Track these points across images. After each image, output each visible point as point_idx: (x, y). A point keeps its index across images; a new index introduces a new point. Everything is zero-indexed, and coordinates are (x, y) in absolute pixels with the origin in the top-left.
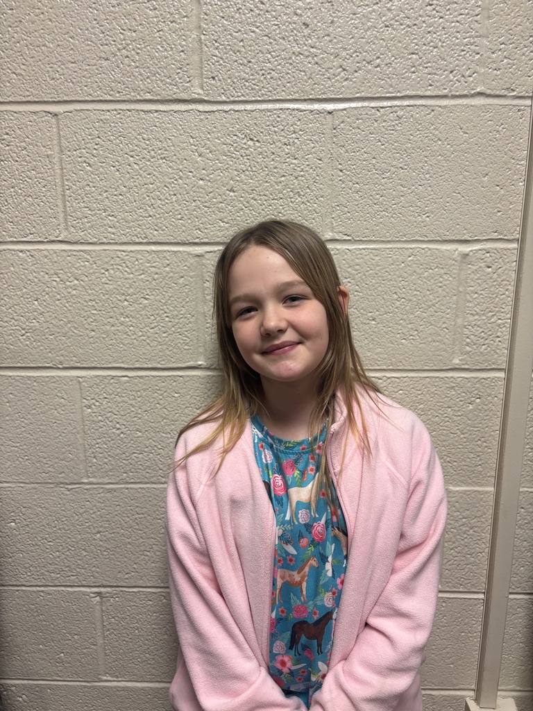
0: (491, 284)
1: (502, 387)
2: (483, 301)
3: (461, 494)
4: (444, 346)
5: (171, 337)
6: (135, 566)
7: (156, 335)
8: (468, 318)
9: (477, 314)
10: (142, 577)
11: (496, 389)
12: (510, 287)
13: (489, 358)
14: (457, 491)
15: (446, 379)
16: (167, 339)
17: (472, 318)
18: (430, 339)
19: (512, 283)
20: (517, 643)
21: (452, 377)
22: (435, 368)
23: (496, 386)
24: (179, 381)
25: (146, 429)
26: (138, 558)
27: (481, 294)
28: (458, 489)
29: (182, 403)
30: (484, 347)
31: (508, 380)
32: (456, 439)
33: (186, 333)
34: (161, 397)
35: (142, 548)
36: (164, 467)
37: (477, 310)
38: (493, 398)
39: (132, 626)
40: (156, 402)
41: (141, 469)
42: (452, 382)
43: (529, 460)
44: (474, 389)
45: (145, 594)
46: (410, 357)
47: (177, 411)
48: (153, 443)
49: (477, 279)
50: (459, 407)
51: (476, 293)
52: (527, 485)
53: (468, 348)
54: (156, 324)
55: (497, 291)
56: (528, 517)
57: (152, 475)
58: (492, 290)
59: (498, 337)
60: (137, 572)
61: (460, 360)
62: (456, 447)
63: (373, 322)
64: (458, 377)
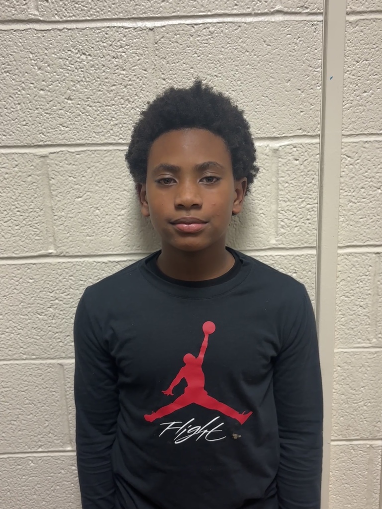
0: (299, 174)
1: (315, 262)
2: (293, 189)
5: (23, 230)
7: (10, 228)
8: (281, 204)
9: (289, 200)
10: (10, 444)
11: (310, 264)
12: (315, 176)
13: (302, 238)
15: (266, 257)
16: (20, 231)
17: (284, 204)
19: (317, 173)
20: (343, 484)
21: (271, 256)
23: (309, 261)
24: (33, 269)
25: (6, 312)
26: (6, 427)
27: (291, 183)
29: (37, 287)
30: (296, 229)
31: (319, 256)
33: (36, 225)
34: (17, 283)
35: (8, 418)
36: (25, 345)
37: (289, 197)
38: (307, 272)
39: (4, 489)
40: (13, 288)
42: (271, 259)
43: (342, 325)
44: (290, 265)
45: (14, 460)
47: (32, 295)
48: (13, 324)
49: (287, 171)
51: (287, 182)
52: (342, 347)
53: (282, 230)
54: (9, 218)
55: (305, 180)
56: (344, 374)
57: (14, 353)
58: (300, 179)
59: (308, 219)
60: (6, 440)
61: (277, 241)
64: (276, 256)
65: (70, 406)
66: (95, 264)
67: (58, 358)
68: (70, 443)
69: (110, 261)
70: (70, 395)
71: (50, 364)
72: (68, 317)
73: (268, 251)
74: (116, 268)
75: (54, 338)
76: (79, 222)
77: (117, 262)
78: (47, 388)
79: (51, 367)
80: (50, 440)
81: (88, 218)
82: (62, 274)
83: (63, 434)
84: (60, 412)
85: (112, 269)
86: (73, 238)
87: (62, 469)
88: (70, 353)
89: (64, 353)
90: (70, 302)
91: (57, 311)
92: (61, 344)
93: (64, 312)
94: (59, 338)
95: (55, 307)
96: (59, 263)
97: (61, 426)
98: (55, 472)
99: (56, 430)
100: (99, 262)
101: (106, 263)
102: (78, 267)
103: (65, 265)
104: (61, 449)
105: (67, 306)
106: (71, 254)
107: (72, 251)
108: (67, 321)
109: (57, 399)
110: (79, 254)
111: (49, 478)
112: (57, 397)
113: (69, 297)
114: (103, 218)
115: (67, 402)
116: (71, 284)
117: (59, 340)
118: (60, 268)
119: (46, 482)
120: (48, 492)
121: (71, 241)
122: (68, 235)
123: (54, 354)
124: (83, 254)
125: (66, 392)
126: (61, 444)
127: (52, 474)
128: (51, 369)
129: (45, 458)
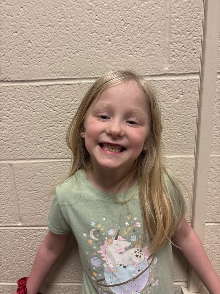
0: (187, 11)
1: (198, 86)
2: (182, 23)
3: (173, 160)
4: (158, 58)
8: (172, 36)
9: (179, 33)
11: (194, 87)
12: (200, 13)
13: (188, 65)
14: (171, 158)
15: (160, 82)
17: (175, 37)
18: (148, 54)
19: (202, 10)
21: (164, 80)
22: (152, 74)
23: (193, 85)
27: (181, 18)
28: (171, 157)
30: (184, 58)
31: (201, 80)
32: (168, 123)
37: (179, 30)
38: (192, 94)
42: (164, 83)
43: (216, 136)
44: (179, 88)
46: (135, 67)
49: (178, 7)
50: (169, 101)
51: (178, 18)
52: (215, 153)
53: (173, 59)
55: (192, 15)
56: (216, 174)
58: (188, 15)
59: (194, 50)
61: (169, 68)
62: (169, 129)
63: (110, 43)
64: (168, 80)
65: (19, 195)
66: (30, 87)
67: (9, 160)
68: (21, 220)
69: (41, 85)
70: (18, 187)
71: (3, 164)
72: (14, 129)
73: (162, 76)
74: (46, 91)
75: (5, 145)
76: (16, 53)
77: (46, 86)
78: (2, 181)
79: (4, 166)
80: (6, 218)
81: (23, 50)
82: (7, 95)
83: (15, 214)
84: (12, 198)
85: (43, 91)
86: (13, 66)
87: (16, 238)
88: (16, 156)
89: (12, 156)
90: (14, 118)
91: (5, 124)
92: (10, 149)
93: (10, 125)
94: (8, 145)
95: (3, 121)
96: (4, 86)
97: (13, 208)
98: (11, 240)
99: (10, 212)
100: (33, 86)
101: (38, 87)
102: (18, 90)
103: (8, 88)
104: (14, 225)
105: (12, 120)
106: (12, 80)
107: (13, 77)
108: (12, 132)
109: (9, 189)
110: (18, 79)
111: (8, 244)
112: (9, 188)
113: (13, 113)
114: (34, 49)
115: (16, 192)
116: (14, 103)
117: (8, 146)
118: (5, 91)
119: (6, 246)
120: (7, 253)
121: (11, 69)
122: (9, 64)
123: (5, 156)
124: (21, 79)
125: (16, 184)
126: (14, 221)
127: (9, 242)
128: (4, 167)
129: (4, 231)
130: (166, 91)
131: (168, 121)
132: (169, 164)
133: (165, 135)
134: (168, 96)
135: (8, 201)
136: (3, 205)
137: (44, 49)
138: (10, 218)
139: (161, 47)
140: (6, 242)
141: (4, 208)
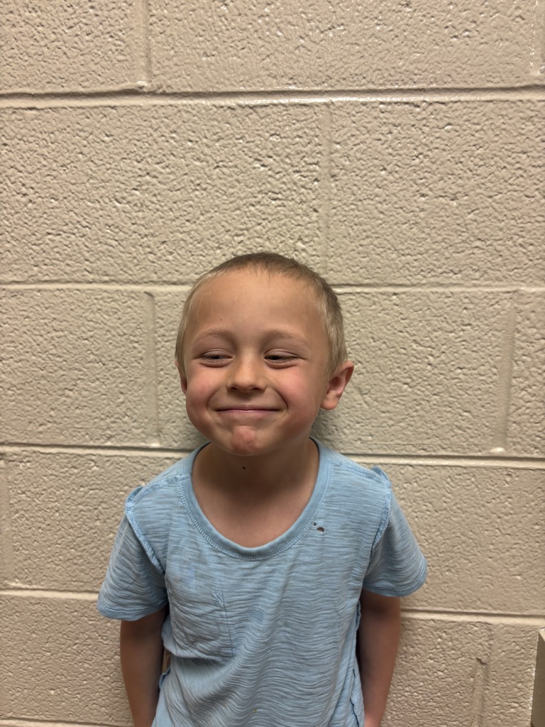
3: (539, 299)
4: (517, 48)
6: (52, 413)
14: (533, 293)
18: (495, 37)
22: (502, 85)
28: (534, 290)
32: (533, 206)
41: (58, 259)
46: (464, 66)
50: (539, 152)
62: (533, 220)
63: (408, 10)
130: (532, 127)
131: (533, 200)
132: (527, 306)
133: (523, 234)
134: (538, 139)
135: (134, 385)
136: (122, 393)
137: (254, 20)
138: (133, 427)
139: (526, 23)
140: (118, 488)
141: (122, 403)
